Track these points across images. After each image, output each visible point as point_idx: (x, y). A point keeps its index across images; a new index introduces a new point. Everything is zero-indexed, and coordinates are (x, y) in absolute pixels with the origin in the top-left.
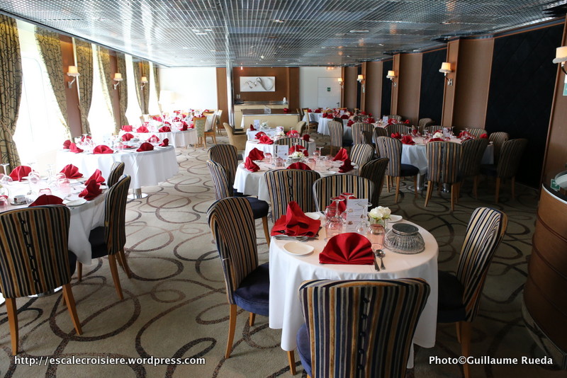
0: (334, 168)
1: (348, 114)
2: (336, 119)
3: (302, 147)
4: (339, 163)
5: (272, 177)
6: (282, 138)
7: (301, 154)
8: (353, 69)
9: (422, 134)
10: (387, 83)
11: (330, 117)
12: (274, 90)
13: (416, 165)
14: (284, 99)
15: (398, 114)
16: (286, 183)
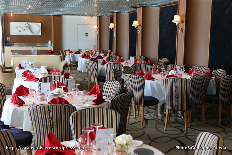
0: (89, 102)
1: (102, 55)
2: (92, 60)
3: (62, 84)
4: (94, 97)
5: (35, 110)
6: (46, 76)
7: (61, 90)
8: (106, 19)
9: (160, 71)
10: (133, 31)
11: (88, 57)
12: (40, 34)
13: (156, 96)
14: (49, 42)
15: (142, 55)
16: (47, 116)
